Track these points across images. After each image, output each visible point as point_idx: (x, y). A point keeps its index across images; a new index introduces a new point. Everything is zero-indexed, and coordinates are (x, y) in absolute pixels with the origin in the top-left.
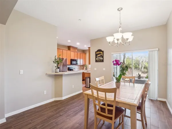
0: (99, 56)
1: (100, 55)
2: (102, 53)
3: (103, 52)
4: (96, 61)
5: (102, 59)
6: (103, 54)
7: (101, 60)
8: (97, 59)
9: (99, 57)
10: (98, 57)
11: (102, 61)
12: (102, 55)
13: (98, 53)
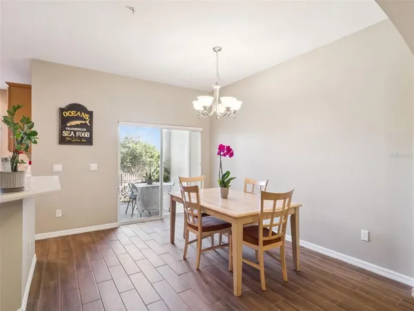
0: (77, 126)
1: (78, 122)
2: (86, 116)
3: (91, 114)
4: (63, 141)
5: (87, 135)
6: (91, 122)
7: (83, 138)
8: (65, 134)
9: (76, 129)
10: (71, 127)
11: (89, 141)
12: (87, 122)
13: (73, 113)
